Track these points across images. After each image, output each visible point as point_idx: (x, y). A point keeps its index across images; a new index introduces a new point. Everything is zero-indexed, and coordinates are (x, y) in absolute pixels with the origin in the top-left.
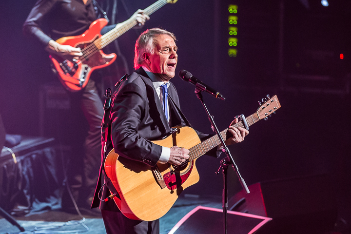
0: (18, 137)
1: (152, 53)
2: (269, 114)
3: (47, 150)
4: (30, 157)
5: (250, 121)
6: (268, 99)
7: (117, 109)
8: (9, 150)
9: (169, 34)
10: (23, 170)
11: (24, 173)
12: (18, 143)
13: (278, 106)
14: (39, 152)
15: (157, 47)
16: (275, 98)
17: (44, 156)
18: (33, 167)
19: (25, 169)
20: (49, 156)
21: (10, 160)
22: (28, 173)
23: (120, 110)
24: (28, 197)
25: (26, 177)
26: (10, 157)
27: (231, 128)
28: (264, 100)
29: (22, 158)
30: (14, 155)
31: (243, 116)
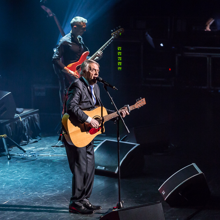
0: (22, 109)
1: (87, 71)
2: (140, 106)
3: (36, 115)
4: (28, 118)
5: (131, 108)
6: (140, 99)
7: (69, 94)
8: (18, 115)
9: (96, 64)
10: (24, 124)
11: (25, 126)
12: (22, 112)
13: (145, 103)
14: (32, 116)
15: (90, 68)
16: (144, 99)
17: (34, 118)
18: (29, 123)
19: (26, 124)
20: (36, 118)
21: (19, 120)
22: (27, 126)
23: (71, 95)
24: (27, 137)
25: (26, 127)
26: (18, 118)
27: (123, 111)
28: (139, 100)
29: (24, 119)
30: (20, 117)
31: (128, 105)
